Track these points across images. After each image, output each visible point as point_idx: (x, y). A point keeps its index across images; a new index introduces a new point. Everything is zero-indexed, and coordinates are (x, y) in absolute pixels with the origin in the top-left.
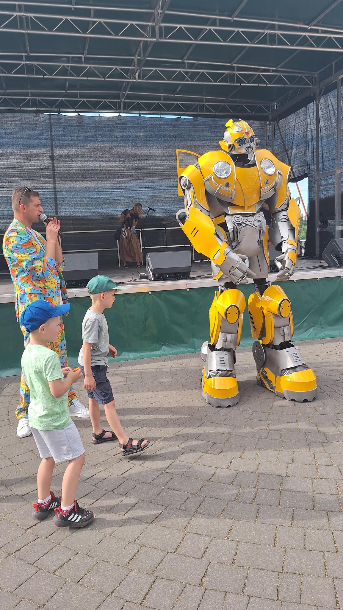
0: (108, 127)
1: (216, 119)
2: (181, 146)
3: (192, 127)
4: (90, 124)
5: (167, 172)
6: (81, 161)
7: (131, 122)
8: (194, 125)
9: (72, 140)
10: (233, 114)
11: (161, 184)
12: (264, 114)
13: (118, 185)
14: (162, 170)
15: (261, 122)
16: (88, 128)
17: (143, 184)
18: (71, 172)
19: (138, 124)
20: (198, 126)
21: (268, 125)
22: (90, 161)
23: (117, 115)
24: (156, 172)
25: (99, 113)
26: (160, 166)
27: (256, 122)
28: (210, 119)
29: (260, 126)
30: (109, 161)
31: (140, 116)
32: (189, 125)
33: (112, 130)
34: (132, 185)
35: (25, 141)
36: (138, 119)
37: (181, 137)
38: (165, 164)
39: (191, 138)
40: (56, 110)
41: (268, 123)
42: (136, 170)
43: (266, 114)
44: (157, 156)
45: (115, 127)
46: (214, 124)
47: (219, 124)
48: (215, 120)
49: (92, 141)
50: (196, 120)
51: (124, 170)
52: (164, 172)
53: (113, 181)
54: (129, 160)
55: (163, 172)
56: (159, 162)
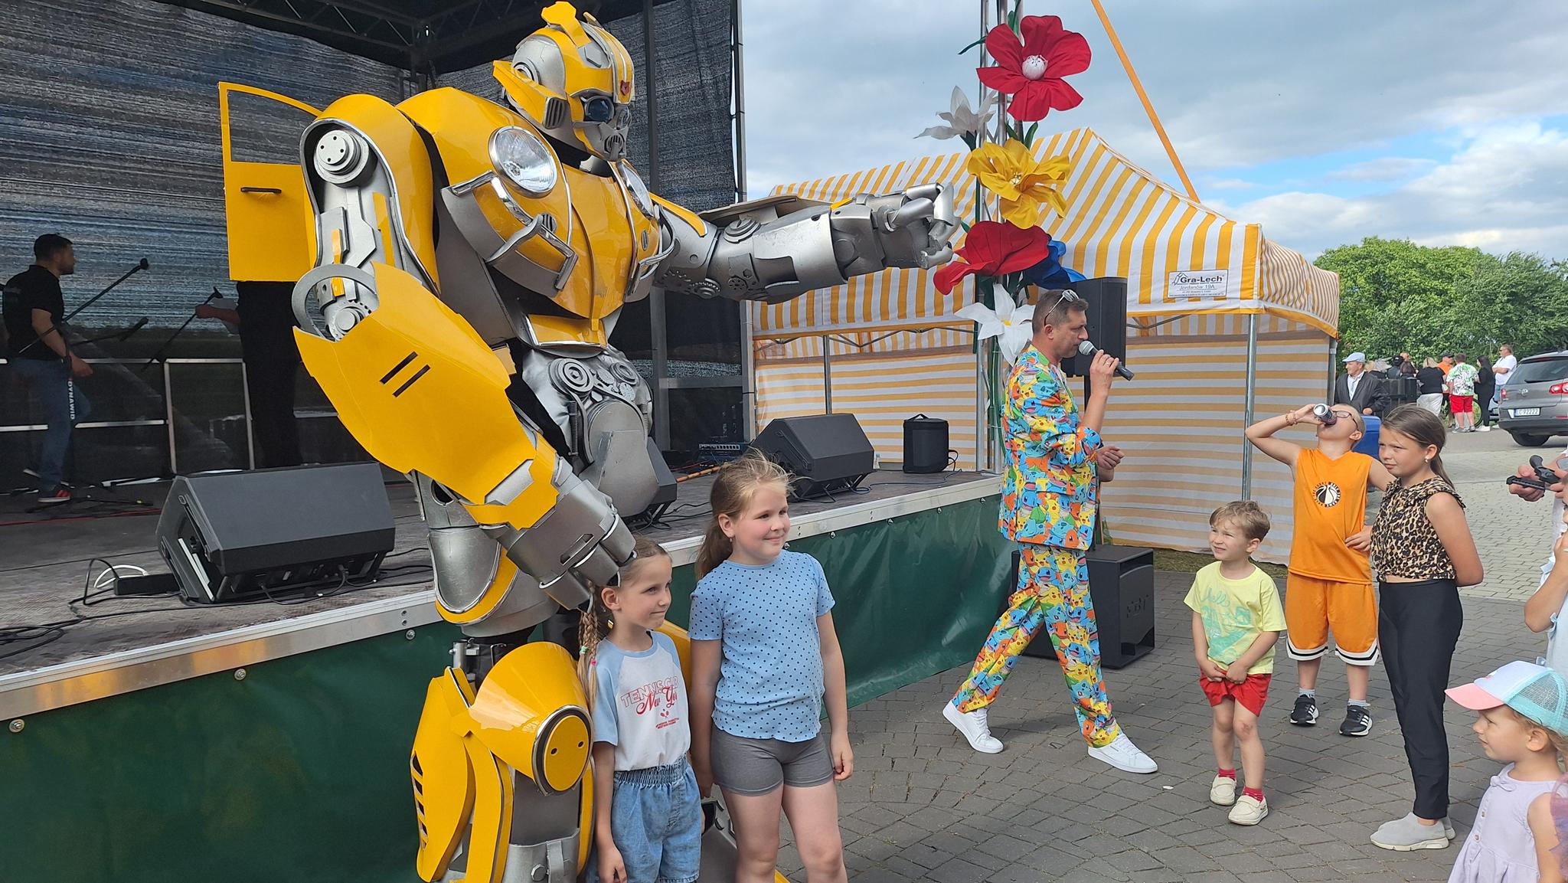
1: (249, 27)
2: (125, 85)
3: (168, 33)
5: (69, 162)
8: (173, 26)
10: (302, 23)
11: (42, 200)
12: (397, 47)
14: (47, 155)
15: (386, 68)
20: (187, 34)
21: (407, 79)
24: (24, 156)
26: (42, 138)
27: (372, 63)
28: (229, 23)
29: (385, 78)
32: (156, 24)
37: (126, 56)
38: (61, 133)
39: (164, 67)
41: (406, 73)
43: (401, 48)
44: (28, 103)
46: (244, 41)
47: (259, 44)
48: (245, 29)
50: (182, 15)
52: (58, 160)
55: (52, 159)
56: (36, 123)
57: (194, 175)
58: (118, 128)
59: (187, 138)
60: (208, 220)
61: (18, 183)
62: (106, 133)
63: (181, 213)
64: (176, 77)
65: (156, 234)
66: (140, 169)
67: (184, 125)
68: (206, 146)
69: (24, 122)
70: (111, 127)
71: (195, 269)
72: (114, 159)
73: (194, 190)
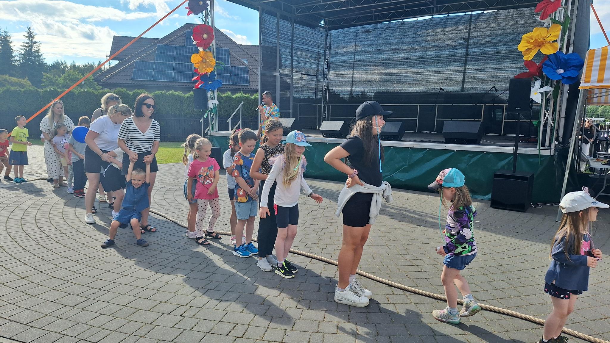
0: (421, 27)
1: (518, 9)
4: (409, 26)
6: (398, 53)
7: (440, 21)
9: (394, 39)
11: (457, 68)
13: (422, 70)
16: (407, 29)
17: (442, 69)
18: (390, 61)
19: (446, 22)
20: (499, 18)
22: (404, 53)
23: (431, 17)
24: (454, 58)
25: (417, 17)
26: (459, 53)
28: (512, 10)
30: (418, 51)
31: (448, 15)
32: (491, 18)
33: (424, 28)
34: (433, 69)
35: (365, 42)
36: (446, 18)
37: (481, 28)
39: (490, 29)
40: (388, 19)
42: (438, 57)
45: (426, 26)
46: (515, 14)
47: (520, 14)
48: (517, 11)
49: (408, 38)
50: (499, 13)
51: (428, 58)
53: (418, 67)
54: (433, 50)
56: (458, 50)
57: (494, 56)
58: (476, 47)
59: (492, 46)
60: (497, 67)
61: (452, 65)
62: (473, 49)
63: (490, 66)
64: (493, 30)
65: (482, 73)
66: (480, 57)
67: (493, 43)
68: (498, 47)
69: (456, 50)
70: (474, 48)
71: (492, 81)
72: (474, 55)
73: (494, 60)
